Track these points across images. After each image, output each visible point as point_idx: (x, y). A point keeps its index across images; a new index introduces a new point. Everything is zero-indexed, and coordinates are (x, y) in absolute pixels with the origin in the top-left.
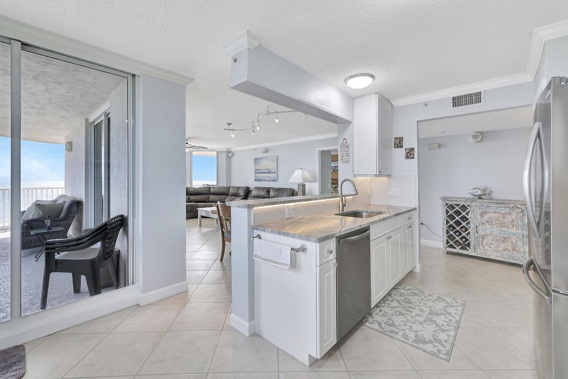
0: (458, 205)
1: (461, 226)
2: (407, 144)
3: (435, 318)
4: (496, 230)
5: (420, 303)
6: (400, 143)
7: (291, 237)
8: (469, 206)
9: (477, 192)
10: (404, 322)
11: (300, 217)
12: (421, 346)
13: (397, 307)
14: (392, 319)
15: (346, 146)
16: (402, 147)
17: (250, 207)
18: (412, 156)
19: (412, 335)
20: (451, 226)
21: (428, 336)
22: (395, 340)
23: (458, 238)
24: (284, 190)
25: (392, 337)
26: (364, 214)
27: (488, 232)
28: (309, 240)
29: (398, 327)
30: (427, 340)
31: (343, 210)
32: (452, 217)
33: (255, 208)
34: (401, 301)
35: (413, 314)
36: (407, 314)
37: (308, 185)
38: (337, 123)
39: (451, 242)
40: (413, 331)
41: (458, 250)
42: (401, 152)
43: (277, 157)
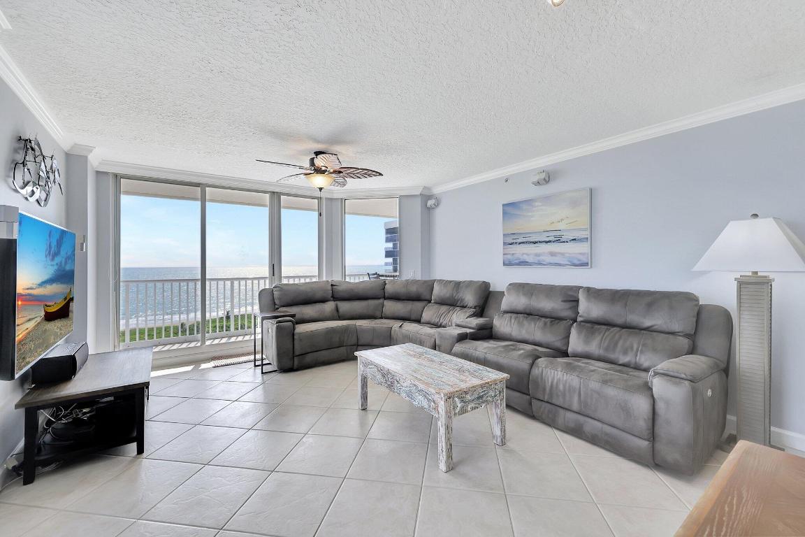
43: (591, 190)
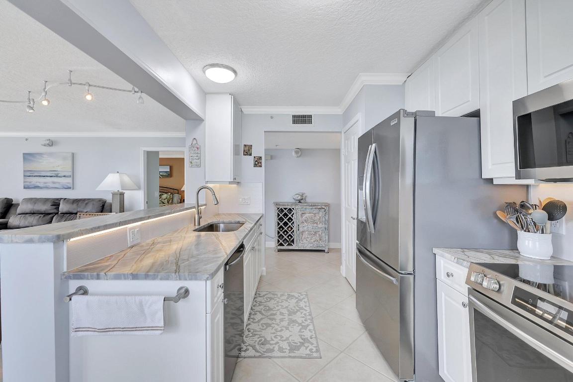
0: (285, 209)
1: (288, 226)
2: (255, 152)
3: (294, 317)
4: (310, 226)
5: (277, 306)
6: (249, 150)
7: (161, 279)
8: (293, 209)
9: (298, 197)
10: (274, 333)
11: (149, 241)
12: (297, 353)
13: (262, 319)
14: (263, 335)
15: (196, 148)
16: (251, 155)
17: (59, 239)
18: (260, 164)
19: (285, 345)
20: (281, 227)
21: (298, 340)
22: (275, 359)
23: (285, 237)
24: (86, 202)
25: (270, 357)
26: (222, 226)
27: (305, 228)
28: (196, 279)
29: (272, 342)
30: (299, 344)
31: (199, 224)
32: (281, 219)
33: (72, 240)
34: (263, 311)
35: (278, 321)
36: (273, 323)
37: (128, 194)
38: (186, 119)
39: (281, 241)
40: (285, 341)
41: (285, 247)
42: (250, 160)
43: (73, 154)
